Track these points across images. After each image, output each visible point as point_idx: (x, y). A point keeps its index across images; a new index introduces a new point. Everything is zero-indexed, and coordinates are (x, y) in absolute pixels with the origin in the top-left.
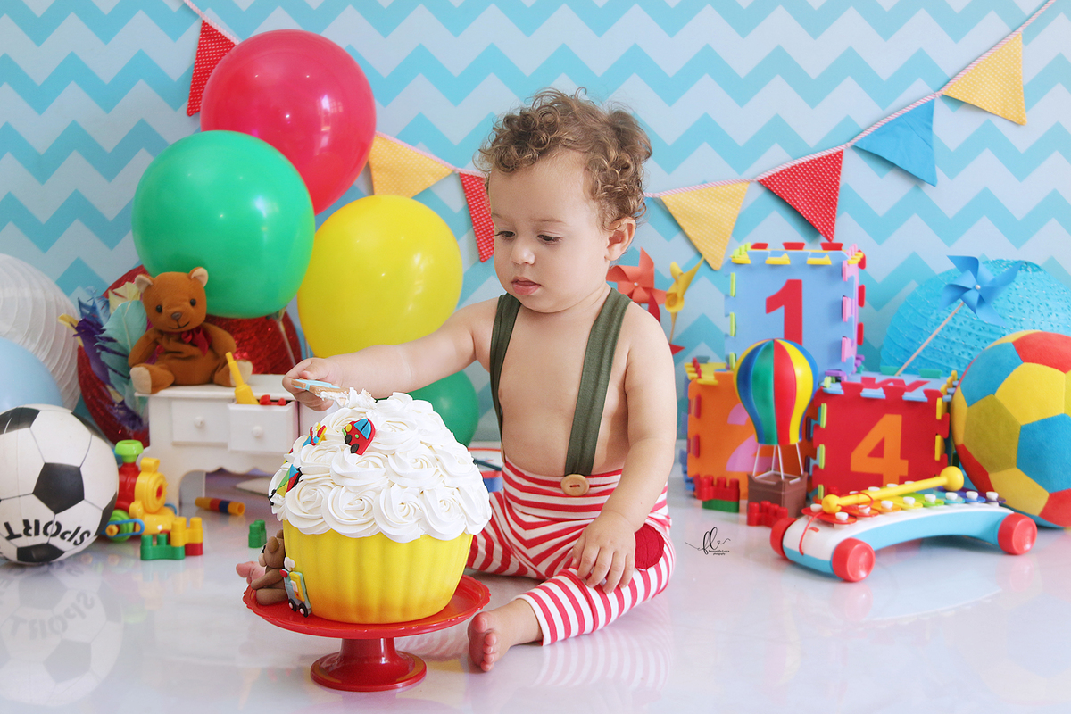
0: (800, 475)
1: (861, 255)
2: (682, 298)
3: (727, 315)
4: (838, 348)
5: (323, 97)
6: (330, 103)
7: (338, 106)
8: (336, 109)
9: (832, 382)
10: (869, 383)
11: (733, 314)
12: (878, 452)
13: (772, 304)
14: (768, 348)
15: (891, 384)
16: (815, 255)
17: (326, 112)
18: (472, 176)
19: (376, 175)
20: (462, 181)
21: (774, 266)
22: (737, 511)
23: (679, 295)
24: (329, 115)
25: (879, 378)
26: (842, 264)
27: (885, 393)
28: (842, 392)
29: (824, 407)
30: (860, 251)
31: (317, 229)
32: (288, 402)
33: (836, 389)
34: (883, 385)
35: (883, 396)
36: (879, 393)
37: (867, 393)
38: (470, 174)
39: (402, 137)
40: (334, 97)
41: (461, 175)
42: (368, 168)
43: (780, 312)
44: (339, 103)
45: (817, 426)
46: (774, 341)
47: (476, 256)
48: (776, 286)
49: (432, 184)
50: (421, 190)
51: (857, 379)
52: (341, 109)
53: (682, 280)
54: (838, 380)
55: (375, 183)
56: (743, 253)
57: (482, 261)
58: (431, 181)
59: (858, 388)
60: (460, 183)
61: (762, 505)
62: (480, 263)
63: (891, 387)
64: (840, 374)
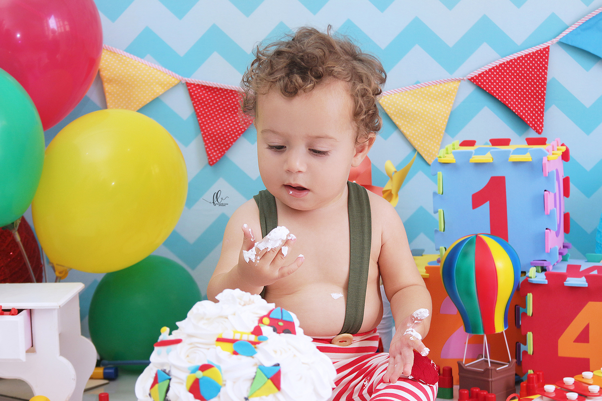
0: (509, 362)
1: (564, 149)
2: (397, 195)
3: (436, 212)
4: (541, 240)
5: (50, 17)
6: (56, 22)
7: (64, 26)
8: (62, 28)
9: (537, 271)
10: (574, 270)
11: (441, 210)
12: (584, 337)
13: (477, 200)
14: (470, 243)
15: (595, 272)
16: (518, 151)
17: (53, 31)
18: (198, 85)
19: (108, 87)
20: (189, 90)
21: (478, 165)
22: (452, 397)
23: (393, 192)
24: (57, 34)
25: (584, 266)
26: (542, 159)
27: (587, 281)
28: (546, 282)
29: (530, 296)
30: (563, 145)
31: (47, 145)
32: (20, 311)
33: (541, 278)
34: (586, 274)
35: (586, 285)
36: (581, 282)
37: (571, 282)
38: (196, 83)
39: (131, 50)
40: (60, 16)
41: (188, 85)
42: (100, 80)
43: (486, 207)
44: (66, 23)
45: (525, 314)
46: (477, 235)
47: (206, 159)
48: (480, 182)
49: (161, 93)
50: (151, 100)
51: (562, 269)
52: (68, 28)
53: (396, 178)
54: (543, 269)
55: (107, 94)
56: (449, 152)
57: (211, 165)
58: (159, 91)
59: (563, 277)
60: (188, 92)
61: (472, 392)
62: (209, 166)
63: (594, 276)
64: (545, 264)
